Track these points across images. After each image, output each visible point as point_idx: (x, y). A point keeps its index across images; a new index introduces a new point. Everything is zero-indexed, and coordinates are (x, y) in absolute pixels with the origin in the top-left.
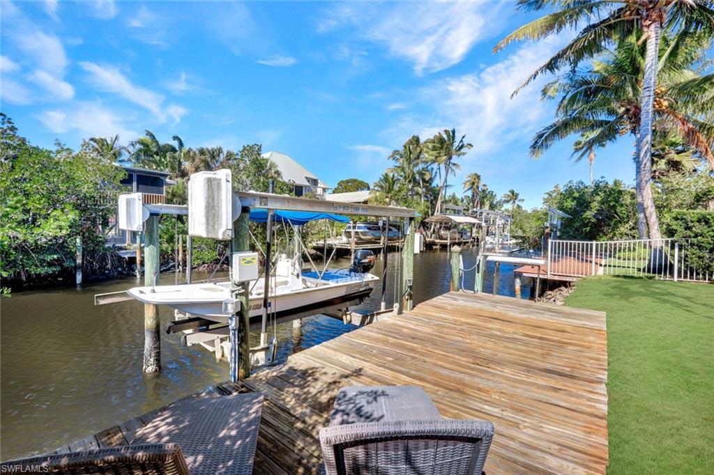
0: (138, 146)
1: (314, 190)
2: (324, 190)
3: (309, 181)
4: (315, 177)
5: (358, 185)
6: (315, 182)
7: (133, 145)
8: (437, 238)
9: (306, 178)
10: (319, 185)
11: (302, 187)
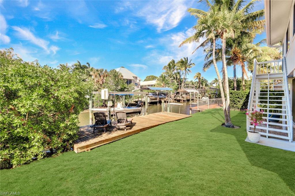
0: (75, 67)
1: (136, 81)
2: (140, 81)
3: (134, 78)
4: (136, 76)
5: (154, 78)
6: (136, 78)
7: (73, 66)
8: (182, 98)
9: (133, 76)
10: (138, 79)
11: (131, 80)
